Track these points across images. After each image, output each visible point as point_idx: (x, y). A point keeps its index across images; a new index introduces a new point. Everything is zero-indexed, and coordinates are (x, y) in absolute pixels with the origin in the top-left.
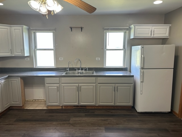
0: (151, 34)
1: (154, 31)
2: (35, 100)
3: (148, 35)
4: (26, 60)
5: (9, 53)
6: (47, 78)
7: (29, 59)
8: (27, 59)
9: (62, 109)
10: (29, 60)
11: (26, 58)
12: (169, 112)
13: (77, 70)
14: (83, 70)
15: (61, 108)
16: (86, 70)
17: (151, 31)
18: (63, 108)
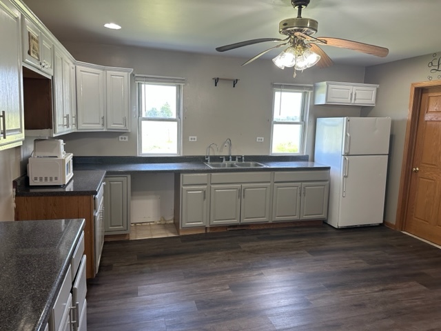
0: (351, 99)
1: (355, 94)
2: (135, 224)
3: (346, 101)
4: (120, 140)
5: (99, 124)
6: (185, 175)
7: (127, 137)
8: (122, 138)
9: (206, 233)
10: (127, 140)
11: (120, 137)
12: (380, 224)
13: (224, 161)
14: (235, 160)
15: (204, 232)
16: (240, 159)
17: (352, 94)
18: (208, 231)
